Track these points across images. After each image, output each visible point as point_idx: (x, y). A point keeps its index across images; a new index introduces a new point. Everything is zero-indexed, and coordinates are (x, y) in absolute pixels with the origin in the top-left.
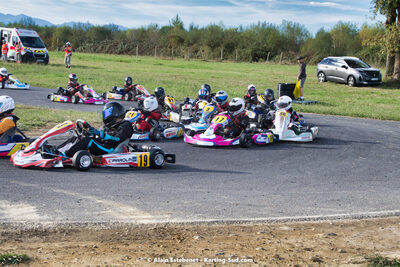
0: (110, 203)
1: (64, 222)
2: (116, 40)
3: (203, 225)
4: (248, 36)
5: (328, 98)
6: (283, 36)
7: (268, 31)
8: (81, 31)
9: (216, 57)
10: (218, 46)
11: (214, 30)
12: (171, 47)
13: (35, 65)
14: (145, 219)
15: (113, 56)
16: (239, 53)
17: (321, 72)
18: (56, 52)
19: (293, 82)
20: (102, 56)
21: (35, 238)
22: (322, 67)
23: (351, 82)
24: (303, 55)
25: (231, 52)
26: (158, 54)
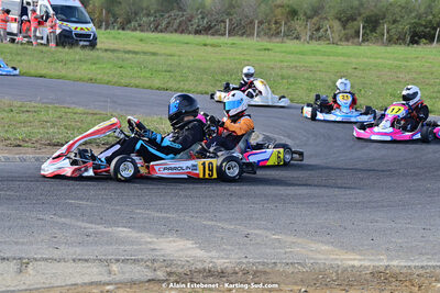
9: (351, 39)
10: (355, 20)
12: (276, 23)
15: (192, 38)
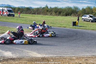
0: (30, 51)
1: (19, 56)
2: (31, 11)
3: (53, 57)
4: (64, 10)
5: (85, 25)
6: (73, 10)
7: (70, 8)
8: (23, 8)
9: (56, 15)
10: (57, 12)
11: (56, 8)
12: (45, 12)
13: (11, 17)
14: (39, 56)
15: (30, 15)
16: (62, 14)
17: (83, 19)
18: (16, 14)
19: (76, 21)
20: (28, 15)
21: (11, 60)
22: (83, 17)
23: (91, 21)
24: (78, 14)
25: (60, 14)
26: (42, 14)
